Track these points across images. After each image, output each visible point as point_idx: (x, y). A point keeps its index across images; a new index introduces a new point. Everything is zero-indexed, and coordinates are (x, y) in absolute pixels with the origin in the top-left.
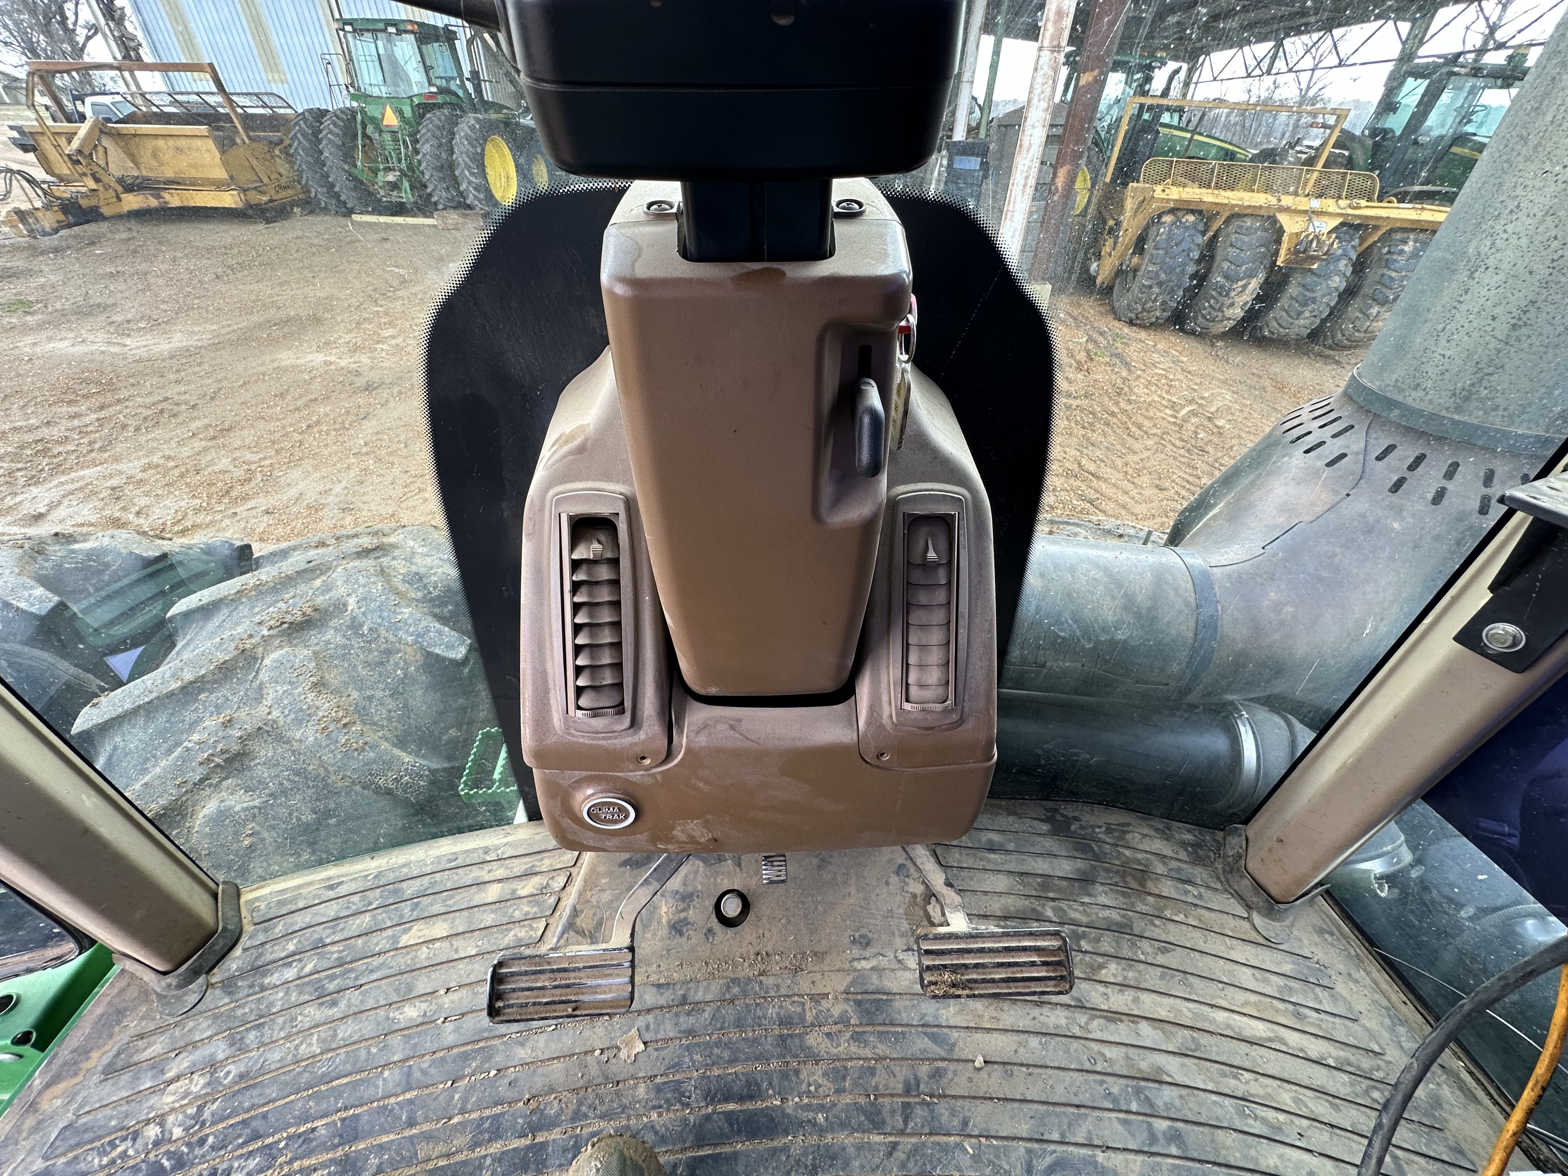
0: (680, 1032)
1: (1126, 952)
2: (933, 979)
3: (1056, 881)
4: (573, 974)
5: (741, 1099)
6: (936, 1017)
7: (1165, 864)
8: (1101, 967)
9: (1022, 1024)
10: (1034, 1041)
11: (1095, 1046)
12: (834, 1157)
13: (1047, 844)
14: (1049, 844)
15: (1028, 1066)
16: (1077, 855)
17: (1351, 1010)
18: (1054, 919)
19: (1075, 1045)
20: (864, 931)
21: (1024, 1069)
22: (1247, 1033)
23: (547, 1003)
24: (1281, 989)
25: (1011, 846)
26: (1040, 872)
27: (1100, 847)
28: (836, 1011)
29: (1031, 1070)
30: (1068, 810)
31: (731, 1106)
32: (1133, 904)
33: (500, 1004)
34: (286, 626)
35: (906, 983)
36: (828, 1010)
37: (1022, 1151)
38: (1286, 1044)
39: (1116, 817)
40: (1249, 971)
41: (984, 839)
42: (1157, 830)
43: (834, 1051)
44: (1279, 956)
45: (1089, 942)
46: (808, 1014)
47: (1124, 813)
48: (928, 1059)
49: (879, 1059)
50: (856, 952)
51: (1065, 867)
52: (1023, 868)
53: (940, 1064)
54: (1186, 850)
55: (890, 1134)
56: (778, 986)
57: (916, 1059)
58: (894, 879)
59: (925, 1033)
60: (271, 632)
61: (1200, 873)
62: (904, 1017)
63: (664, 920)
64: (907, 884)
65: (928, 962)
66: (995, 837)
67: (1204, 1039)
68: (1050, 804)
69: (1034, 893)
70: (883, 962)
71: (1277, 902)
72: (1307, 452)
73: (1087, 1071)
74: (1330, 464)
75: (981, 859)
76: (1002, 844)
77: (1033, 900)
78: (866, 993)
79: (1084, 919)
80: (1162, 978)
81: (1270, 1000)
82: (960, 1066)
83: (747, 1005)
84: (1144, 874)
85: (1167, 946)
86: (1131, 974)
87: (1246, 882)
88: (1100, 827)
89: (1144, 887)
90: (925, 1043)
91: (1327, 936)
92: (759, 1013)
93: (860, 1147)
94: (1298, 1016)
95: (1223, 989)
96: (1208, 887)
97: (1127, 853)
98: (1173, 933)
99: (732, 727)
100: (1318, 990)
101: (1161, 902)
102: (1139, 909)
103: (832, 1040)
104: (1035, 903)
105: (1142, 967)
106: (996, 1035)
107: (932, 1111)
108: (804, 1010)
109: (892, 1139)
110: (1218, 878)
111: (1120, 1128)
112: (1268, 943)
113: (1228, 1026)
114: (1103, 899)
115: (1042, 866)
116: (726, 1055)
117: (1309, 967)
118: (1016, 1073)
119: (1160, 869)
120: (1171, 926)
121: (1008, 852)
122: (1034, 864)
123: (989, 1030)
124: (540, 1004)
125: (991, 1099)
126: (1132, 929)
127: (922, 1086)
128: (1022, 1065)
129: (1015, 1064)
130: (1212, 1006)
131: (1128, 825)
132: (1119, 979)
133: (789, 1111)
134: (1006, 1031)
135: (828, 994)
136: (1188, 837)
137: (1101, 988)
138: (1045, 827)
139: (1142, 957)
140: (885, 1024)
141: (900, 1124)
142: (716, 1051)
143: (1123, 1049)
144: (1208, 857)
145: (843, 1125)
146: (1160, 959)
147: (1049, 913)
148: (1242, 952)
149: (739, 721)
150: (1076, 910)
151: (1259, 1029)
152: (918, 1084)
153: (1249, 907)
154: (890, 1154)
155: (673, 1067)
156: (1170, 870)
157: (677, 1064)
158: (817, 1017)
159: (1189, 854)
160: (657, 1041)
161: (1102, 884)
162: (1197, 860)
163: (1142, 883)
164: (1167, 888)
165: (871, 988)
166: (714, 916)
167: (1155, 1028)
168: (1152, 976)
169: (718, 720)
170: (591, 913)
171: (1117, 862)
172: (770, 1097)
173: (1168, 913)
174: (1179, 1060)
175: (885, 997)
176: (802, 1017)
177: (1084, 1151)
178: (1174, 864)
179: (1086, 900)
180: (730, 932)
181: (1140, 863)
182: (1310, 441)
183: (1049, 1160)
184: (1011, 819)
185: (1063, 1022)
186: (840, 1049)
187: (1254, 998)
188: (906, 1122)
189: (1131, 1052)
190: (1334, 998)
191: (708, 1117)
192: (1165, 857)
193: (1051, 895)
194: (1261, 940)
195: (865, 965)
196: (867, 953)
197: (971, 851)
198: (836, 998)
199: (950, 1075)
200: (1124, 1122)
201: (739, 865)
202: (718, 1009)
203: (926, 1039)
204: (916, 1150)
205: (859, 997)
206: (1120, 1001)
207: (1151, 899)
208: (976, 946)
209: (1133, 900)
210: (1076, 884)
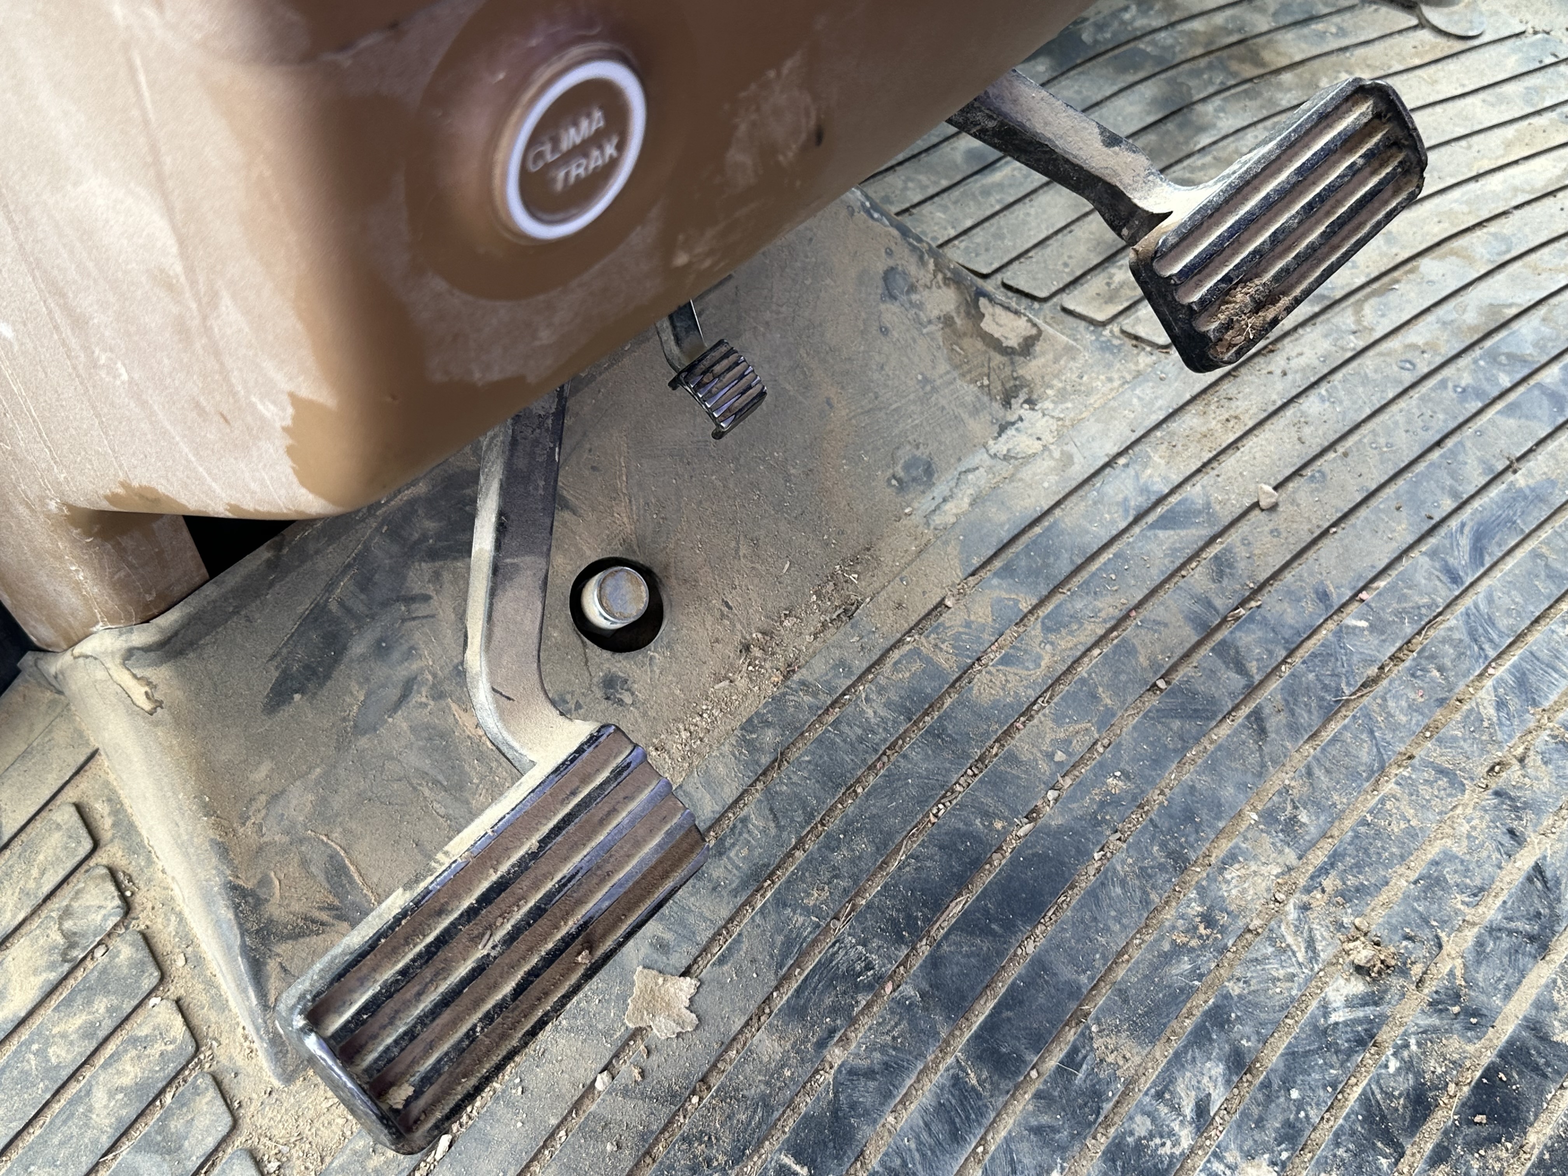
0: (735, 893)
5: (962, 883)
10: (1311, 404)
11: (1393, 344)
12: (1189, 816)
15: (1332, 446)
19: (1368, 361)
20: (905, 453)
21: (1331, 455)
28: (983, 615)
29: (1340, 449)
31: (956, 909)
33: (400, 1095)
35: (1053, 478)
36: (968, 625)
37: (1425, 561)
41: (959, 157)
43: (1038, 674)
46: (941, 660)
48: (1191, 559)
49: (1119, 622)
50: (921, 501)
51: (1134, 109)
53: (1213, 550)
55: (1236, 708)
56: (842, 663)
57: (1174, 573)
58: (891, 312)
59: (1152, 527)
62: (1098, 532)
64: (920, 306)
70: (979, 479)
73: (1413, 386)
75: (986, 192)
78: (1003, 548)
81: (1526, 122)
82: (1244, 527)
83: (819, 741)
84: (1248, 46)
88: (1124, 10)
89: (1262, 64)
90: (1164, 541)
92: (853, 733)
93: (1212, 767)
96: (1340, 10)
101: (1304, 71)
102: (1284, 103)
103: (1020, 663)
106: (1250, 443)
107: (1264, 622)
108: (928, 660)
109: (1245, 711)
111: (1511, 423)
112: (1472, 43)
116: (862, 845)
117: (1533, 45)
118: (1326, 468)
119: (1260, 23)
123: (1234, 445)
125: (1325, 533)
127: (1218, 603)
128: (1322, 453)
129: (1315, 458)
133: (1057, 821)
134: (1260, 424)
135: (941, 603)
140: (1078, 569)
141: (1236, 681)
142: (837, 857)
143: (1430, 318)
145: (1158, 762)
148: (1451, 79)
152: (1209, 605)
154: (1262, 732)
155: (785, 956)
156: (1274, 15)
157: (789, 943)
158: (958, 650)
160: (705, 950)
163: (1255, 59)
164: (1293, 46)
165: (1004, 534)
166: (595, 651)
167: (1442, 257)
171: (1197, 52)
172: (1006, 832)
174: (1500, 277)
175: (1039, 529)
176: (933, 671)
177: (1494, 492)
179: (1205, 140)
180: (655, 651)
181: (1230, 33)
183: (1465, 542)
185: (1325, 345)
186: (1046, 662)
187: (1509, 132)
188: (1241, 668)
189: (1440, 311)
191: (935, 962)
194: (1459, 46)
195: (960, 504)
196: (941, 489)
197: (956, 193)
198: (962, 595)
199: (1241, 552)
200: (1511, 410)
202: (770, 795)
203: (1161, 534)
204: (1292, 692)
205: (997, 563)
209: (1266, 95)
210: (1170, 126)
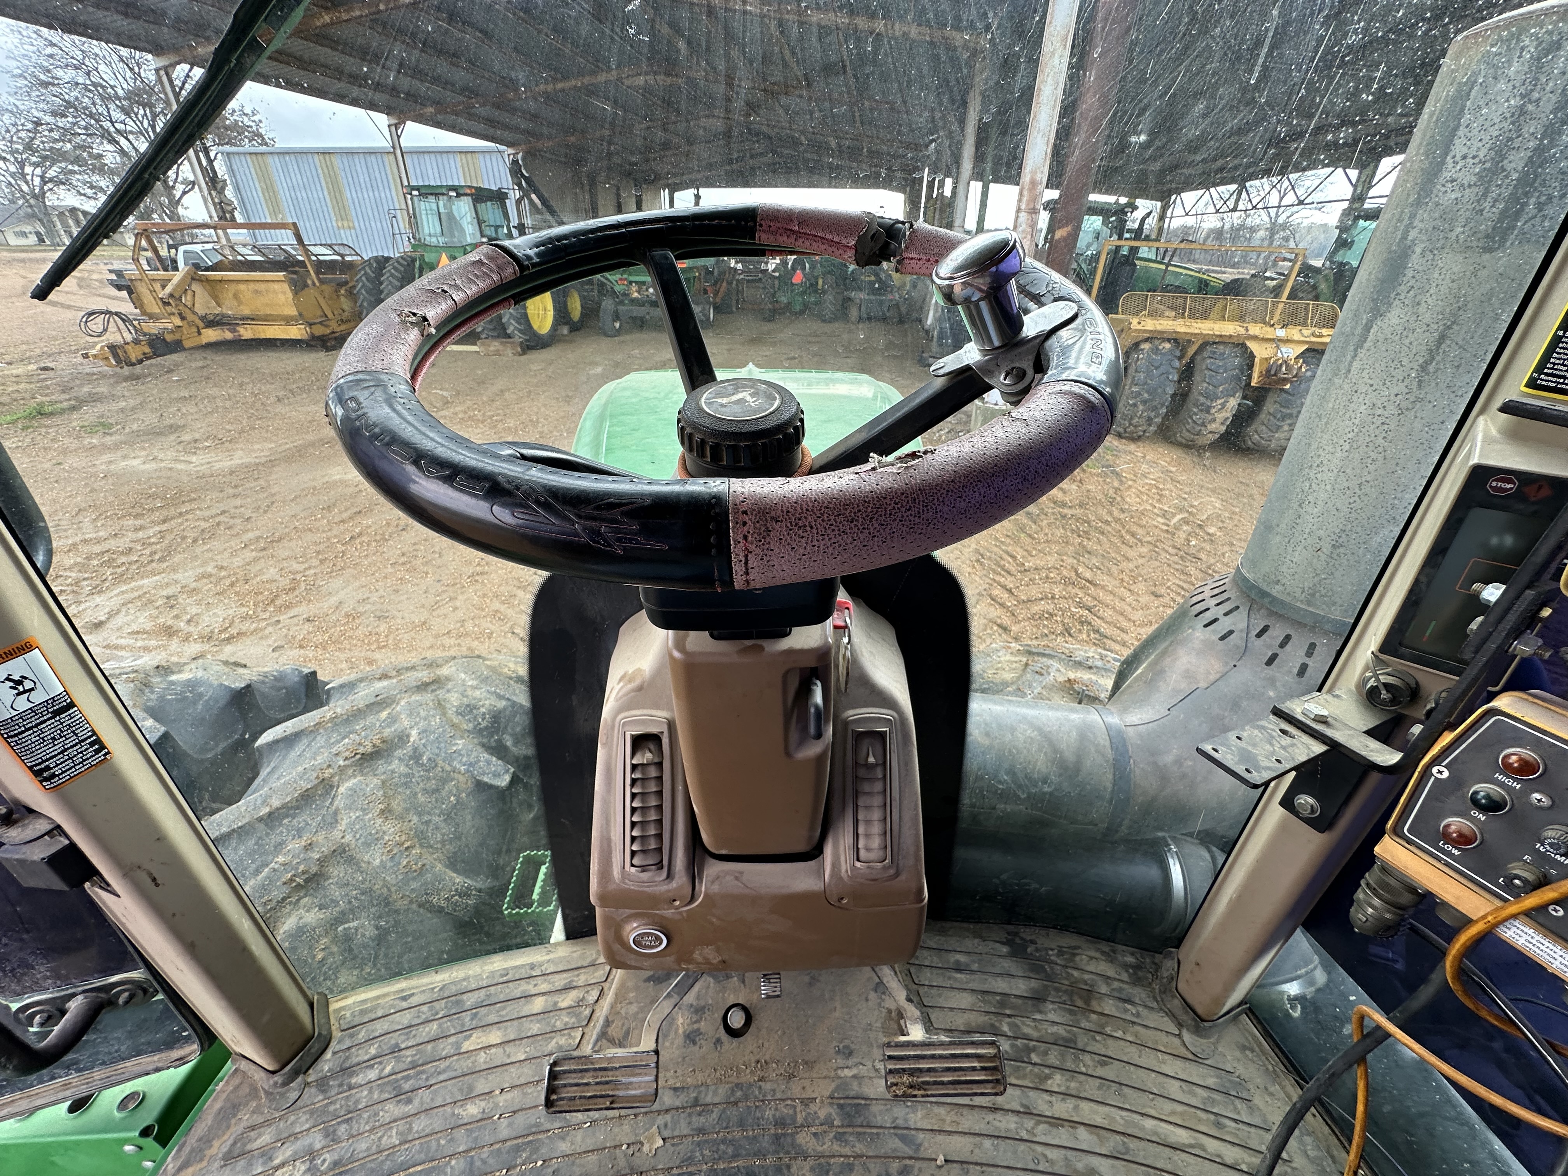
0: (692, 1130)
1: (1070, 1065)
2: (894, 1081)
3: (1013, 1000)
4: (610, 1073)
6: (906, 1120)
7: (1108, 984)
8: (1048, 1077)
9: (977, 1129)
10: (987, 1143)
11: (1039, 1149)
13: (1006, 965)
14: (1008, 965)
15: (982, 1165)
16: (1031, 975)
17: (1265, 1121)
18: (1009, 1034)
19: (1022, 1147)
20: (847, 1042)
21: (978, 1168)
22: (1172, 1140)
23: (590, 1097)
24: (1205, 1100)
25: (975, 967)
26: (999, 991)
27: (1052, 969)
28: (822, 1114)
29: (984, 1168)
30: (1027, 933)
32: (1078, 1021)
33: (554, 1097)
34: (358, 756)
36: (816, 1113)
38: (1204, 1150)
39: (1068, 940)
40: (1177, 1084)
41: (952, 960)
42: (1103, 953)
43: (820, 1149)
44: (1203, 1070)
45: (1038, 1055)
46: (799, 1116)
47: (1075, 936)
48: (898, 1158)
49: (857, 1156)
50: (841, 1062)
51: (1021, 987)
52: (985, 987)
53: (908, 1162)
54: (1127, 971)
56: (774, 1091)
57: (888, 1157)
58: (872, 995)
59: (896, 1135)
60: (347, 762)
61: (1139, 993)
62: (879, 1121)
63: (681, 1031)
64: (884, 1000)
65: (891, 1066)
66: (962, 958)
67: (1133, 1144)
68: (1011, 928)
69: (993, 1010)
70: (863, 1070)
71: (1203, 1020)
72: (1206, 626)
73: (1031, 1171)
74: (1222, 638)
75: (949, 978)
76: (968, 965)
77: (992, 1016)
78: (848, 1098)
79: (1035, 1034)
80: (1100, 1088)
81: (1193, 1110)
82: (924, 1164)
83: (749, 1107)
84: (1090, 994)
85: (1106, 1060)
86: (1073, 1085)
87: (1177, 1002)
88: (1052, 950)
89: (1089, 1005)
90: (896, 1143)
91: (1247, 1052)
92: (758, 1114)
94: (1219, 1125)
95: (1152, 1100)
96: (1146, 1006)
97: (1076, 973)
98: (1112, 1049)
99: (737, 878)
100: (1237, 1102)
101: (1104, 1020)
102: (1082, 1025)
103: (818, 1140)
104: (994, 1019)
105: (1083, 1078)
106: (956, 1138)
108: (795, 1113)
110: (1155, 999)
112: (1196, 1059)
113: (1156, 1133)
114: (1052, 1016)
115: (1001, 985)
116: (730, 1151)
117: (1230, 1081)
118: (971, 1171)
119: (1104, 989)
120: (1110, 1042)
121: (973, 972)
122: (994, 983)
123: (950, 1133)
124: (585, 1097)
126: (1075, 1043)
128: (977, 1164)
129: (971, 1163)
130: (1143, 1115)
131: (1079, 947)
132: (1062, 1089)
134: (965, 1133)
135: (815, 1099)
136: (1130, 959)
137: (1046, 1097)
138: (1005, 949)
139: (1083, 1070)
140: (862, 1126)
142: (722, 1147)
143: (1063, 1152)
144: (1147, 978)
146: (1100, 1071)
147: (1005, 1029)
148: (1172, 1067)
149: (742, 873)
150: (1028, 1026)
151: (1182, 1136)
153: (1180, 1025)
155: (687, 1160)
156: (1113, 989)
157: (689, 1158)
158: (806, 1119)
159: (1130, 975)
160: (673, 1138)
161: (1053, 1002)
162: (1136, 981)
163: (1087, 1002)
164: (1109, 1007)
165: (852, 1094)
166: (722, 1027)
167: (1092, 1133)
168: (1091, 1088)
169: (727, 873)
170: (620, 1024)
171: (1067, 983)
173: (1108, 1030)
174: (1110, 1162)
175: (863, 1102)
176: (794, 1118)
178: (1116, 985)
179: (1038, 1016)
180: (735, 1041)
181: (1086, 984)
182: (1208, 616)
184: (976, 941)
185: (1013, 1126)
186: (825, 1147)
187: (1180, 1108)
189: (1070, 1153)
190: (1252, 1109)
192: (1109, 978)
193: (1008, 1012)
194: (1191, 1056)
195: (847, 1073)
196: (850, 1062)
197: (941, 971)
198: (822, 1102)
199: (916, 1171)
201: (743, 982)
202: (724, 1111)
203: (897, 1140)
205: (842, 1101)
206: (1062, 1108)
207: (1094, 1017)
208: (929, 1053)
209: (1079, 1017)
210: (1030, 1002)
